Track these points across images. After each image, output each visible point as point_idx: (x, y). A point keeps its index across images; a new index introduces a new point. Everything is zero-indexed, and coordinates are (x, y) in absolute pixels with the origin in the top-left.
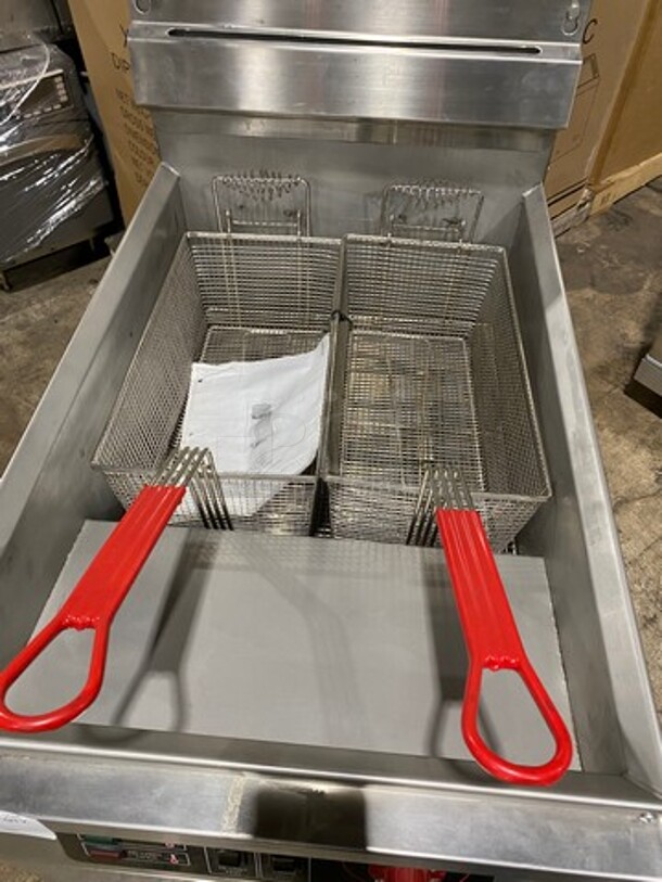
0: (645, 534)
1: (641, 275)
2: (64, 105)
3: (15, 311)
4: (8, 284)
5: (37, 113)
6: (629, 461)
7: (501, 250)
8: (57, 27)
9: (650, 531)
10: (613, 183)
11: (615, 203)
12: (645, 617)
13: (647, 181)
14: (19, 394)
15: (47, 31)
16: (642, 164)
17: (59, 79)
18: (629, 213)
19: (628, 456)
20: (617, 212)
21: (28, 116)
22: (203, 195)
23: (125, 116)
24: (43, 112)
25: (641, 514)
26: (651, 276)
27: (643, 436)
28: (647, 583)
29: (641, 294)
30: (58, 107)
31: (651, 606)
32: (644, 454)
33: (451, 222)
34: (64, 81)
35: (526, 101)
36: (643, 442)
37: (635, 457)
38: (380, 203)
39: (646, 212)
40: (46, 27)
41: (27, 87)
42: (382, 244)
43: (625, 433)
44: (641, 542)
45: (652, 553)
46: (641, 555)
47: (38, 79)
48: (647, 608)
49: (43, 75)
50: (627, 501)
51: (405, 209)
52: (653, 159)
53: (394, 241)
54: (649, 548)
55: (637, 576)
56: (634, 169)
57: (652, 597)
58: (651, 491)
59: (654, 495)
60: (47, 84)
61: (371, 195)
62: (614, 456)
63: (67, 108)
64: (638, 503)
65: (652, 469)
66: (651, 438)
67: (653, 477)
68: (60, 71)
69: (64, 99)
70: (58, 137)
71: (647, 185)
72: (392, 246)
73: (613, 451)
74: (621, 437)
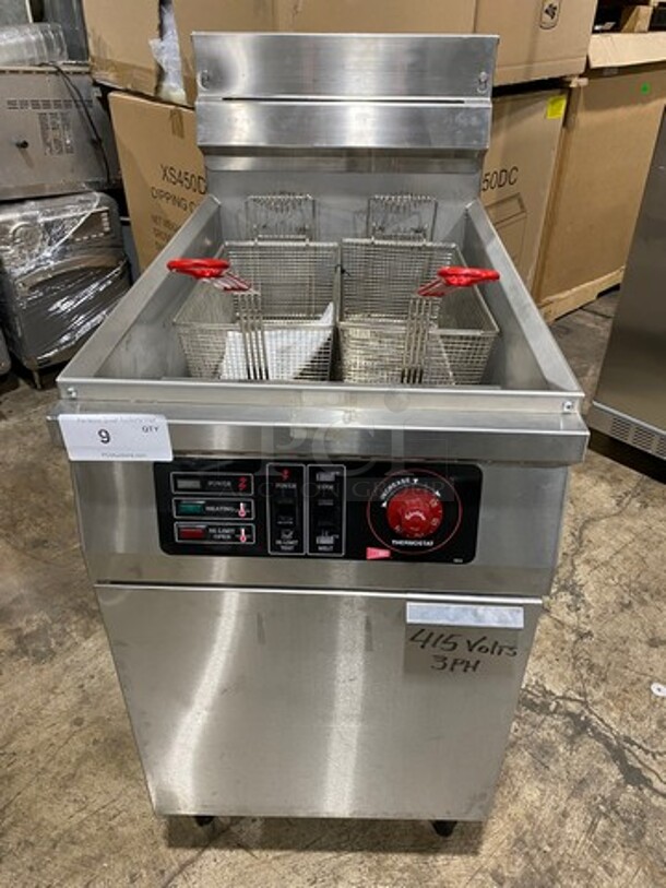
0: (612, 542)
1: (585, 366)
2: (107, 233)
3: (45, 403)
4: (41, 383)
5: (85, 238)
6: (591, 491)
7: (453, 245)
8: (106, 180)
9: (617, 541)
10: (552, 302)
11: (557, 319)
12: (621, 603)
13: (582, 304)
14: (48, 460)
15: (98, 182)
16: (574, 290)
17: (105, 214)
18: (569, 326)
19: (591, 488)
20: (559, 326)
21: (78, 240)
22: (237, 218)
23: (157, 235)
24: (90, 238)
25: (606, 529)
26: (593, 367)
27: (601, 473)
28: (620, 578)
29: (586, 379)
30: (102, 234)
31: (626, 596)
32: (604, 486)
33: (417, 231)
34: (108, 215)
35: (459, 132)
36: (602, 478)
37: (596, 489)
38: (365, 218)
39: (583, 326)
40: (97, 179)
41: (79, 218)
42: (367, 245)
43: (585, 472)
44: (610, 549)
45: (620, 557)
46: (611, 558)
47: (88, 213)
48: (622, 598)
49: (94, 210)
50: (593, 519)
51: (383, 222)
52: (583, 286)
53: (377, 242)
54: (617, 552)
55: (609, 574)
56: (568, 293)
57: (625, 588)
58: (614, 512)
59: (615, 515)
60: (95, 217)
61: (357, 213)
62: (578, 488)
63: (109, 237)
64: (603, 521)
65: (612, 497)
66: (608, 476)
67: (614, 502)
68: (106, 208)
69: (107, 229)
70: (99, 257)
71: (581, 308)
72: (376, 246)
73: (577, 485)
74: (582, 475)
